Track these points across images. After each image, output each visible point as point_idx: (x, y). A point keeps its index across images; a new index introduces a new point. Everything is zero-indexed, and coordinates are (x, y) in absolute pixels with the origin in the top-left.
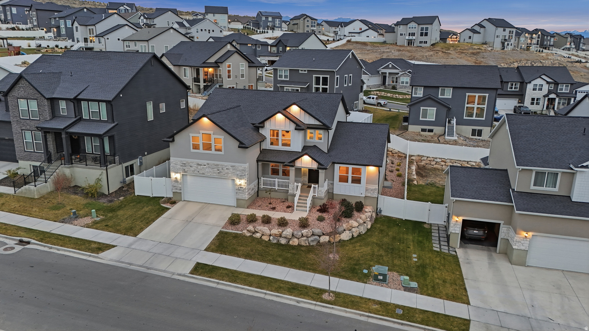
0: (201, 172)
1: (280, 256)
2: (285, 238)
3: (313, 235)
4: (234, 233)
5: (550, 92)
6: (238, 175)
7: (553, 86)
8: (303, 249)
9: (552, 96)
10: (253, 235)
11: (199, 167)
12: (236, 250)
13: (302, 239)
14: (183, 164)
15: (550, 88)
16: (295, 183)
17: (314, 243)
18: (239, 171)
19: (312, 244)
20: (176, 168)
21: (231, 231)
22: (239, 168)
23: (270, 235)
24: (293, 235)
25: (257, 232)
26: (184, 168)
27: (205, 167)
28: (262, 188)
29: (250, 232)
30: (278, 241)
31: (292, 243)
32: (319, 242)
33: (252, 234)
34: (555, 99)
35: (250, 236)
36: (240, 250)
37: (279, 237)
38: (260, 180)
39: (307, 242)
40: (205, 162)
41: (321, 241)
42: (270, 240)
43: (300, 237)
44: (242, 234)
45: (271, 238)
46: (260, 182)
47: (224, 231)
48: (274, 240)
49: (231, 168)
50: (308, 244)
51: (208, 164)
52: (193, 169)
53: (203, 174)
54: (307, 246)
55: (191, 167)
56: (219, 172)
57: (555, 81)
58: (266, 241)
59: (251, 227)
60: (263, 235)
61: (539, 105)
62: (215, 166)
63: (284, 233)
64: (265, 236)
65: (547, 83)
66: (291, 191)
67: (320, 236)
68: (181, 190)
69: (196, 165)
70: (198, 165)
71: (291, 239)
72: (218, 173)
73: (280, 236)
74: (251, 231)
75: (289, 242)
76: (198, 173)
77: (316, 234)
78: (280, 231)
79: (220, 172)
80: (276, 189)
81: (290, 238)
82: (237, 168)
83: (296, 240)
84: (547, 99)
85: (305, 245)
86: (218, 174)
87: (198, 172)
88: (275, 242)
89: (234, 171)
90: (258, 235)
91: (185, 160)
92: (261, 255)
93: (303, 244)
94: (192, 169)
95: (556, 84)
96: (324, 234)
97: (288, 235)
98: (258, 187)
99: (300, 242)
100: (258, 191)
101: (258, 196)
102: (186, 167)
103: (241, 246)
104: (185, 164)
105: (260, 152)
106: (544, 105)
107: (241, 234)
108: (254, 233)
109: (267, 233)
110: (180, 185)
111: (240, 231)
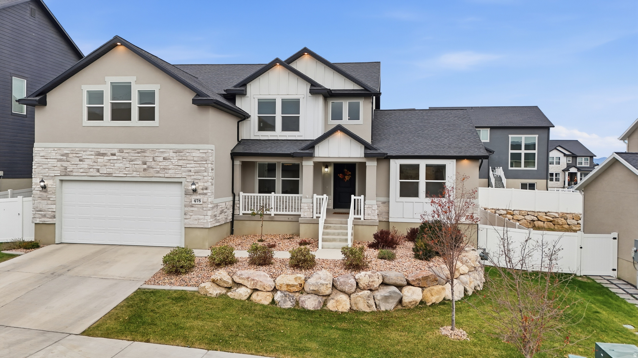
0: (104, 170)
1: (311, 337)
2: (316, 293)
3: (384, 284)
4: (175, 291)
5: (569, 166)
6: (190, 171)
7: (571, 160)
8: (365, 318)
9: (573, 170)
10: (229, 294)
11: (101, 160)
12: (181, 328)
13: (360, 294)
14: (62, 155)
15: (568, 162)
16: (315, 196)
17: (390, 306)
18: (192, 162)
19: (383, 309)
20: (45, 166)
21: (167, 287)
22: (194, 154)
23: (275, 290)
24: (334, 287)
25: (239, 285)
26: (65, 164)
27: (115, 158)
28: (241, 214)
29: (219, 285)
30: (297, 303)
31: (335, 305)
32: (400, 302)
33: (224, 291)
34: (575, 174)
35: (221, 296)
36: (192, 328)
37: (297, 294)
38: (237, 198)
39: (372, 302)
40: (114, 147)
41: (406, 300)
42: (273, 302)
43: (353, 290)
44: (198, 292)
45: (278, 296)
46: (236, 202)
47: (149, 289)
48: (285, 301)
49: (174, 155)
50: (374, 308)
51: (121, 151)
52: (86, 166)
53: (109, 175)
54: (372, 312)
55: (80, 161)
56: (145, 166)
57: (573, 154)
58: (262, 305)
59: (222, 274)
60: (255, 290)
61: (559, 181)
62: (137, 155)
63: (311, 281)
64: (260, 293)
65: (564, 156)
66: (306, 214)
67: (400, 287)
68: (54, 217)
69: (93, 157)
70: (99, 154)
71: (329, 295)
72: (145, 170)
73: (302, 291)
74: (222, 284)
75: (325, 304)
76: (98, 174)
77: (391, 281)
78: (300, 278)
79: (149, 167)
80: (273, 215)
81: (327, 292)
82: (188, 154)
83: (344, 297)
84: (567, 173)
85: (368, 310)
86: (142, 174)
87: (98, 170)
88: (289, 306)
89: (181, 163)
90: (242, 293)
91: (66, 146)
92: (257, 338)
93: (362, 307)
94: (82, 166)
95: (574, 157)
96: (409, 284)
97: (323, 285)
98: (233, 214)
99: (356, 304)
100: (232, 223)
101: (232, 232)
102: (69, 163)
103: (197, 318)
104: (66, 155)
105: (236, 143)
106: (565, 181)
107: (195, 291)
108: (229, 288)
109: (265, 282)
110: (54, 206)
111: (193, 286)
